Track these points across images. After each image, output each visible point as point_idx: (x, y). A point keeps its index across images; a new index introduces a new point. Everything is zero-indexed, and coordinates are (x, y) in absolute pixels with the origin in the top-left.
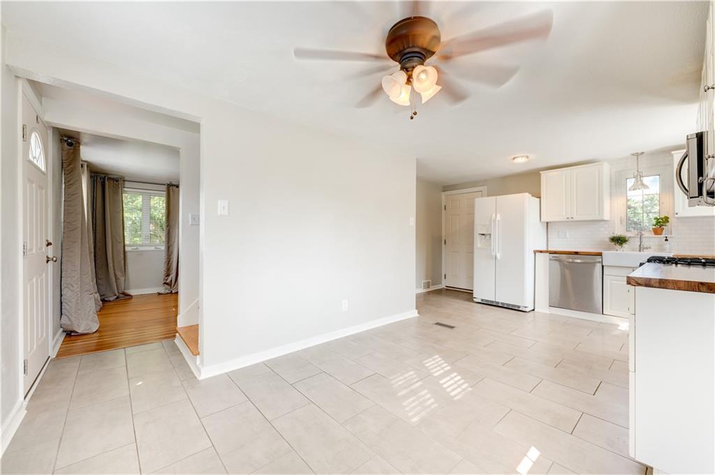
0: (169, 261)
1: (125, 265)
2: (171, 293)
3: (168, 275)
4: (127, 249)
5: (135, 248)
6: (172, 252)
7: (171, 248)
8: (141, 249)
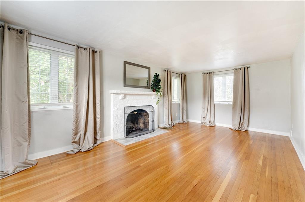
0: (77, 120)
1: (29, 131)
2: (80, 151)
3: (76, 134)
4: (32, 109)
5: (42, 107)
6: (80, 111)
7: (79, 107)
8: (50, 108)
